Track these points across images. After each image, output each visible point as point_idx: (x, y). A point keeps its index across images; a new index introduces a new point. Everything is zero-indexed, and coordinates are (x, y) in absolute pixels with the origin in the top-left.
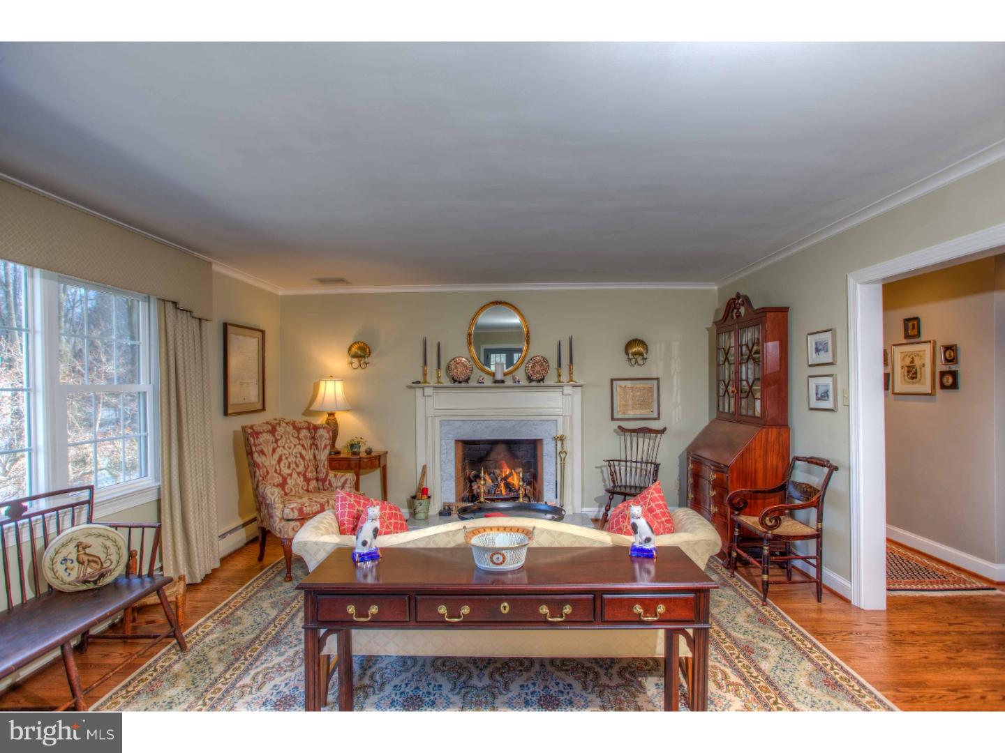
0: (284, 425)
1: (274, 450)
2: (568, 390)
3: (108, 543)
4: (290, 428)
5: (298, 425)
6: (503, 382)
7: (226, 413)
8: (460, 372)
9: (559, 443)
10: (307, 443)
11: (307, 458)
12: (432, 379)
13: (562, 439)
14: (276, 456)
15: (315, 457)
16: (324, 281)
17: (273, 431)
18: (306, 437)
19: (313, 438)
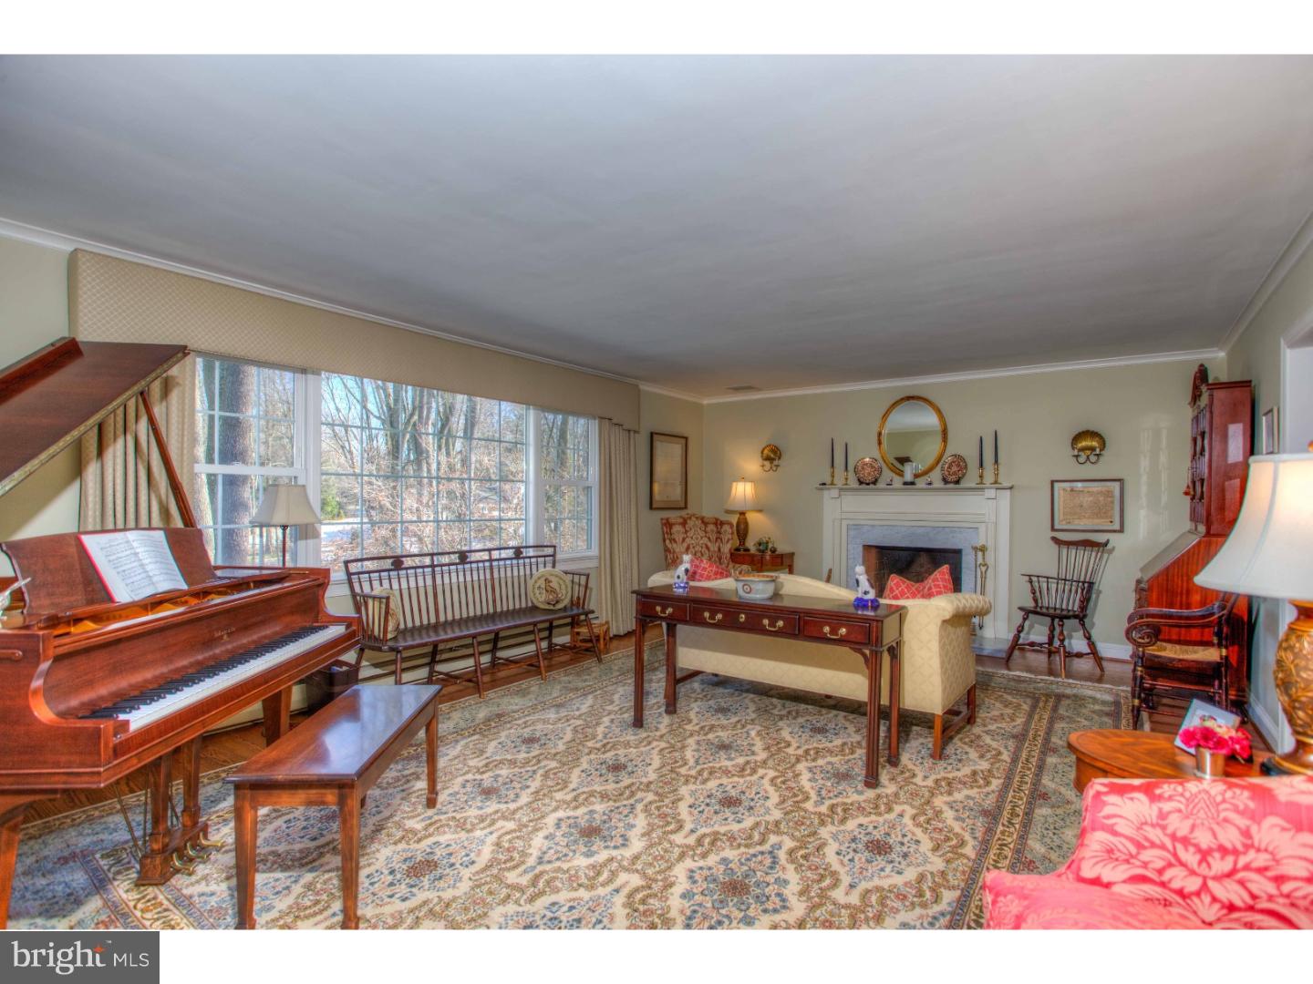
0: (693, 519)
1: (684, 540)
2: (991, 493)
3: (561, 582)
4: (699, 523)
5: (706, 520)
6: (913, 483)
7: (651, 508)
8: (867, 474)
9: (980, 554)
10: (713, 537)
11: (712, 549)
12: (839, 481)
13: (983, 549)
14: (685, 545)
15: (719, 550)
16: (737, 389)
17: (684, 523)
18: (712, 531)
19: (719, 532)
